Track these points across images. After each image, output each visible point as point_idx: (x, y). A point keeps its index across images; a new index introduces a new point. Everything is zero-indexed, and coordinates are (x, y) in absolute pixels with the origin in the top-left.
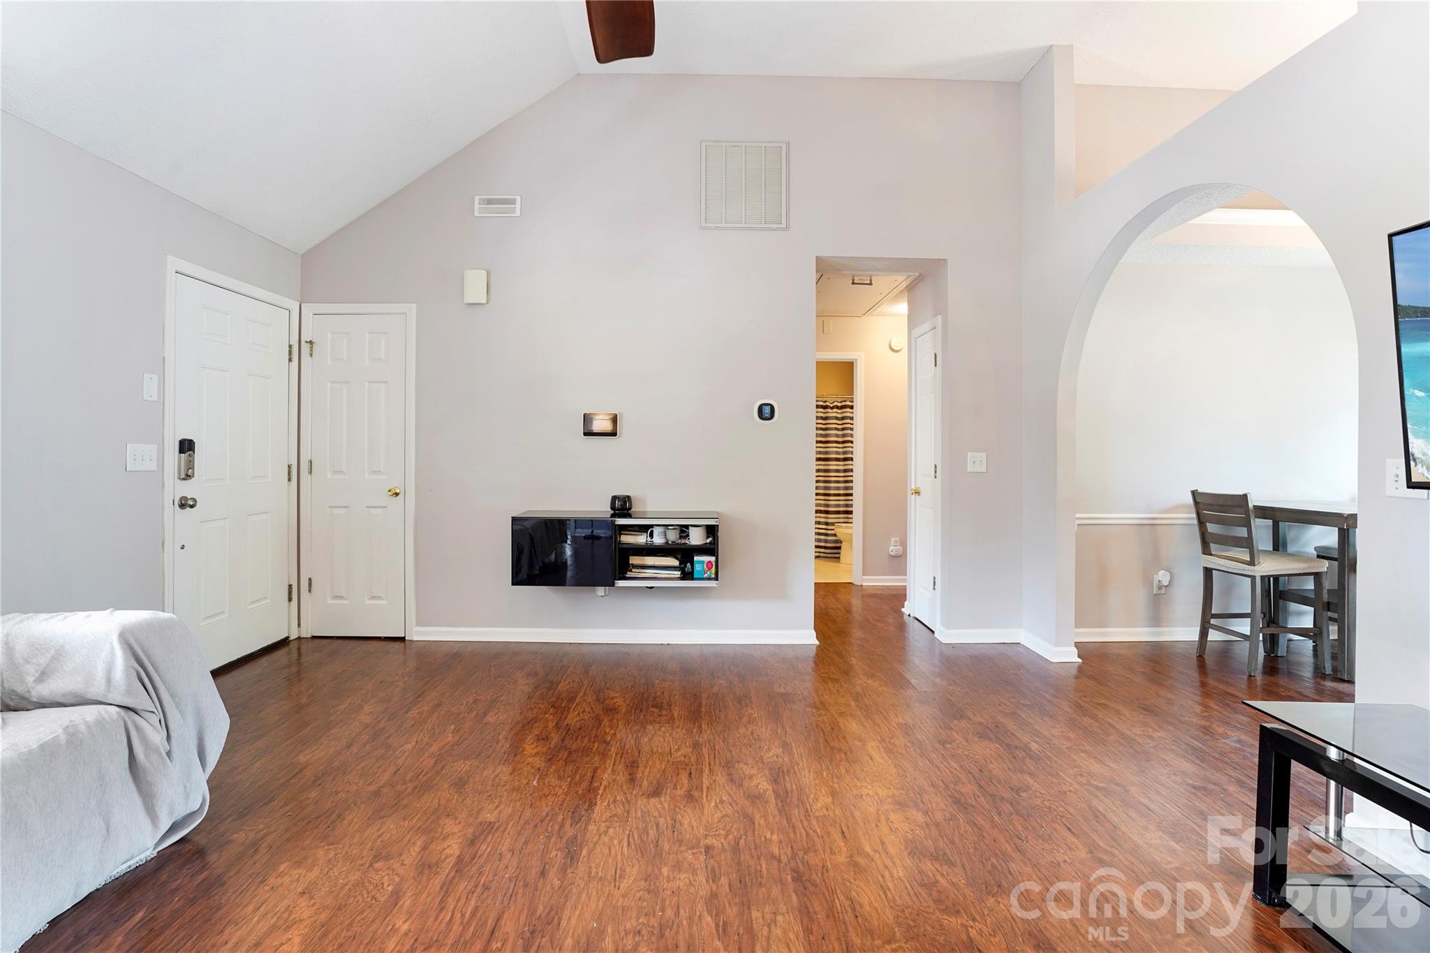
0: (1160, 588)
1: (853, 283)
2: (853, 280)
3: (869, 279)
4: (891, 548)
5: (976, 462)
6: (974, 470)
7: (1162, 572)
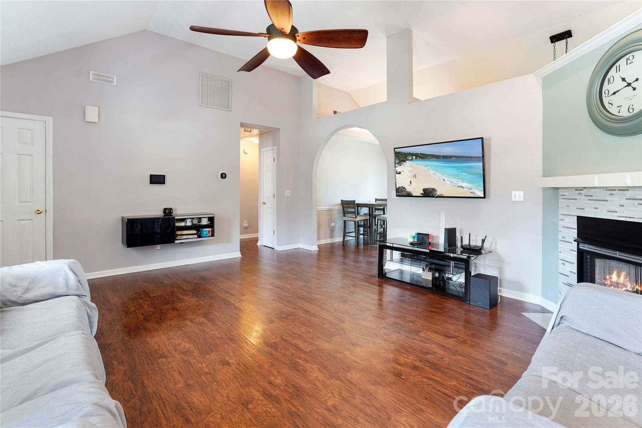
0: (332, 227)
1: (245, 131)
2: (245, 130)
3: (250, 130)
4: (245, 225)
5: (288, 193)
6: (287, 195)
7: (333, 223)
